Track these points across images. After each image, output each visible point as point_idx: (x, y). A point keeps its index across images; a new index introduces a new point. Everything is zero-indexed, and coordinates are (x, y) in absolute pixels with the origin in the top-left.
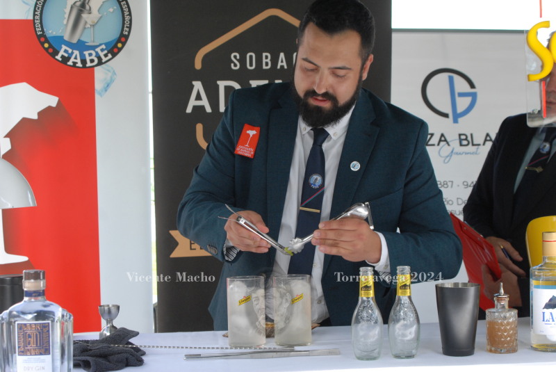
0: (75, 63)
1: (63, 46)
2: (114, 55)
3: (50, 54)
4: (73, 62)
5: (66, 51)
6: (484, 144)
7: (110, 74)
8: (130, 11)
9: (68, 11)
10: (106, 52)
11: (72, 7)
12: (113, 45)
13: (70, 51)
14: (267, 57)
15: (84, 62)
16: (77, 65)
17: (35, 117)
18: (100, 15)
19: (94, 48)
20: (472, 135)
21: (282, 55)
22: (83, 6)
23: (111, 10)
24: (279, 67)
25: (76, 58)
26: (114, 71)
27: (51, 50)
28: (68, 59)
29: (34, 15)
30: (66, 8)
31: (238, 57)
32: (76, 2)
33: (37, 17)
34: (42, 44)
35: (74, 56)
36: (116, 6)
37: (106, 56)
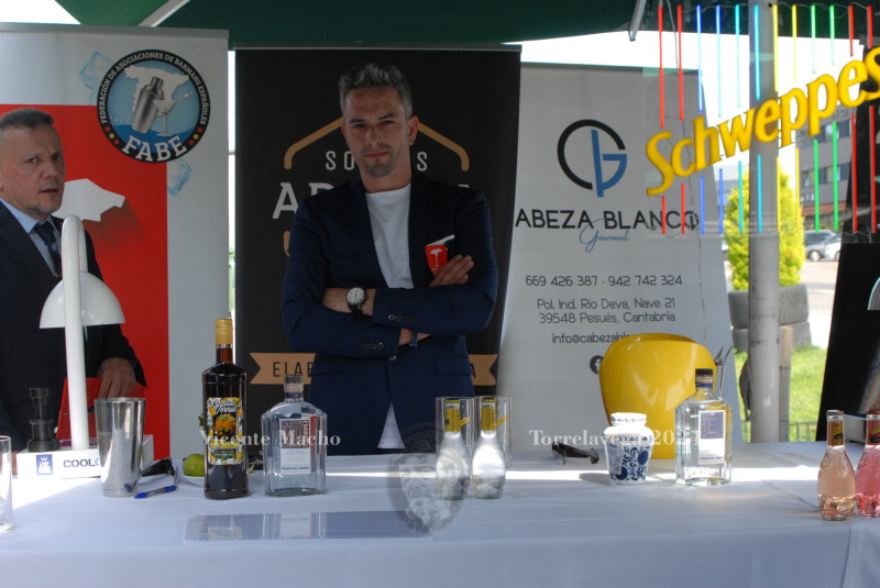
1: (131, 137)
2: (189, 148)
3: (116, 146)
4: (142, 156)
5: (134, 143)
6: (635, 227)
7: (184, 170)
8: (208, 97)
9: (137, 96)
10: (180, 144)
11: (141, 93)
12: (187, 137)
13: (139, 142)
15: (154, 155)
16: (147, 159)
17: (98, 219)
18: (174, 102)
19: (166, 139)
20: (620, 213)
22: (154, 90)
23: (187, 96)
25: (145, 151)
26: (189, 167)
27: (117, 142)
28: (137, 152)
29: (99, 100)
30: (135, 93)
31: (334, 156)
32: (146, 86)
33: (102, 103)
34: (107, 134)
35: (143, 149)
36: (193, 92)
37: (180, 148)
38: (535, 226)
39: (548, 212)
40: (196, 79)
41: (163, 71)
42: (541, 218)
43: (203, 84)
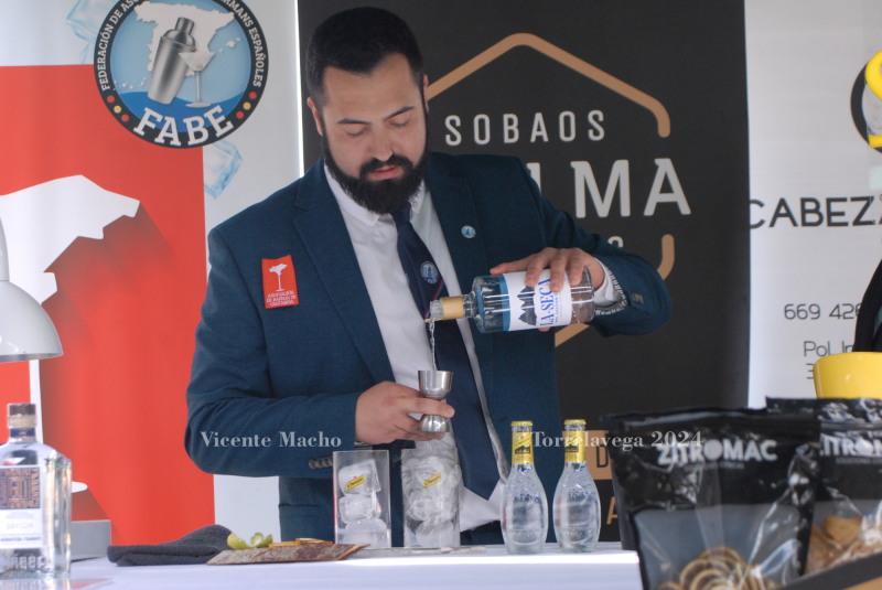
0: (168, 140)
1: (147, 109)
2: (237, 124)
3: (124, 124)
4: (165, 138)
5: (152, 119)
7: (230, 158)
8: (264, 44)
9: (154, 47)
10: (222, 118)
11: (162, 41)
12: (234, 106)
13: (159, 118)
14: (511, 122)
15: (183, 136)
16: (172, 143)
17: (99, 235)
18: (212, 54)
21: (539, 118)
22: (181, 37)
23: (231, 44)
24: (533, 139)
25: (169, 131)
26: (237, 152)
27: (125, 118)
28: (157, 132)
29: (96, 56)
30: (151, 43)
31: (458, 123)
32: (168, 32)
33: (101, 61)
34: (111, 107)
35: (166, 127)
36: (240, 37)
37: (222, 125)
38: (805, 224)
39: (829, 201)
40: (245, 17)
41: (193, 7)
42: (816, 211)
43: (256, 24)
